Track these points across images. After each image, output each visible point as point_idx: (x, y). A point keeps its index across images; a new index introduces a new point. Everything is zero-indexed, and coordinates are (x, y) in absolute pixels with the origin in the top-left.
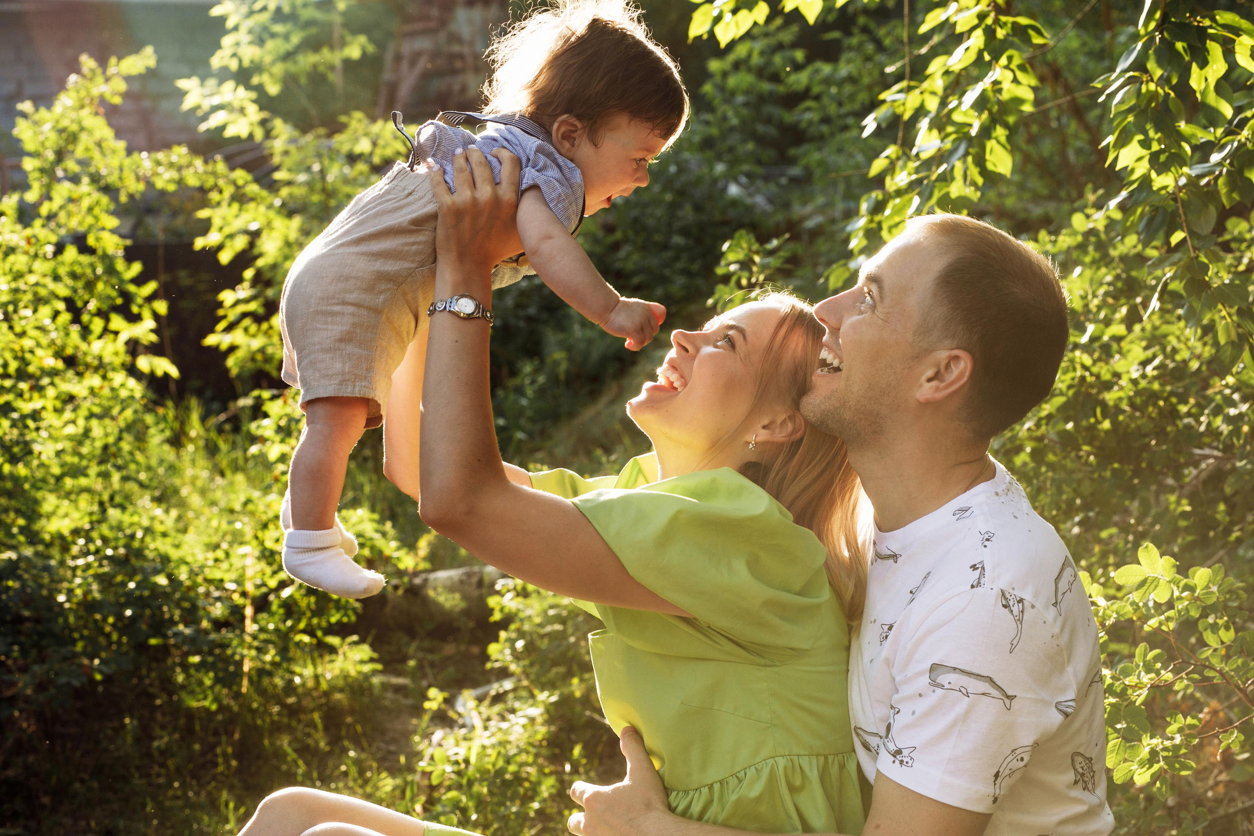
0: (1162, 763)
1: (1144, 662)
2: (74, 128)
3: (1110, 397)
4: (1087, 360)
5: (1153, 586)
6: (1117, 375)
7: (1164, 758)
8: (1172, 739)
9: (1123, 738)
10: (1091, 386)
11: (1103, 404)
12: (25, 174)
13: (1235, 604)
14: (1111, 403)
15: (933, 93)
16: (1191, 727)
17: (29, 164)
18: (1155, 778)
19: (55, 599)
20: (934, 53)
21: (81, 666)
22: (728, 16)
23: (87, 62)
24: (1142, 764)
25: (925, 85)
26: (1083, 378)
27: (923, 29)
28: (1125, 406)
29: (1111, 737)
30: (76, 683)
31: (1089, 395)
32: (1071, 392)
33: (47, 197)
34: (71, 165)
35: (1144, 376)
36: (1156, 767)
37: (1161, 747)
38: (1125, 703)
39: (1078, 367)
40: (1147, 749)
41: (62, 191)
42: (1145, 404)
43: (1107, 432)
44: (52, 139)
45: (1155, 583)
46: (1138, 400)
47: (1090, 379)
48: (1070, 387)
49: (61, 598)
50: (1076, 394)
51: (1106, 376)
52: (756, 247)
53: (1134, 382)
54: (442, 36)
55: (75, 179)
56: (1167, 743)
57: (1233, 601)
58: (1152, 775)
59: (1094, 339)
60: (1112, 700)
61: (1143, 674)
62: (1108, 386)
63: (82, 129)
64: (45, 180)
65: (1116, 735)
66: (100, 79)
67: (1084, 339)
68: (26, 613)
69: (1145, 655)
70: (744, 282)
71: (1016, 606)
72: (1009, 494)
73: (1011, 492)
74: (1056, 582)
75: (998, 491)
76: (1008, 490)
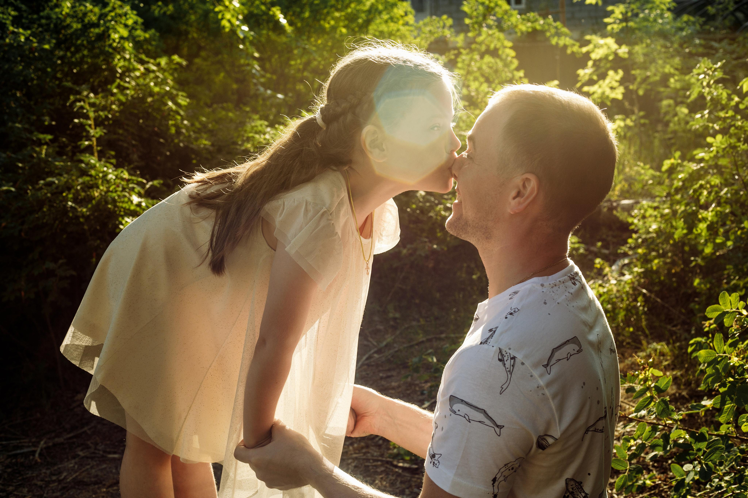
71: (509, 361)
72: (555, 287)
73: (557, 287)
74: (554, 351)
75: (545, 284)
76: (555, 285)
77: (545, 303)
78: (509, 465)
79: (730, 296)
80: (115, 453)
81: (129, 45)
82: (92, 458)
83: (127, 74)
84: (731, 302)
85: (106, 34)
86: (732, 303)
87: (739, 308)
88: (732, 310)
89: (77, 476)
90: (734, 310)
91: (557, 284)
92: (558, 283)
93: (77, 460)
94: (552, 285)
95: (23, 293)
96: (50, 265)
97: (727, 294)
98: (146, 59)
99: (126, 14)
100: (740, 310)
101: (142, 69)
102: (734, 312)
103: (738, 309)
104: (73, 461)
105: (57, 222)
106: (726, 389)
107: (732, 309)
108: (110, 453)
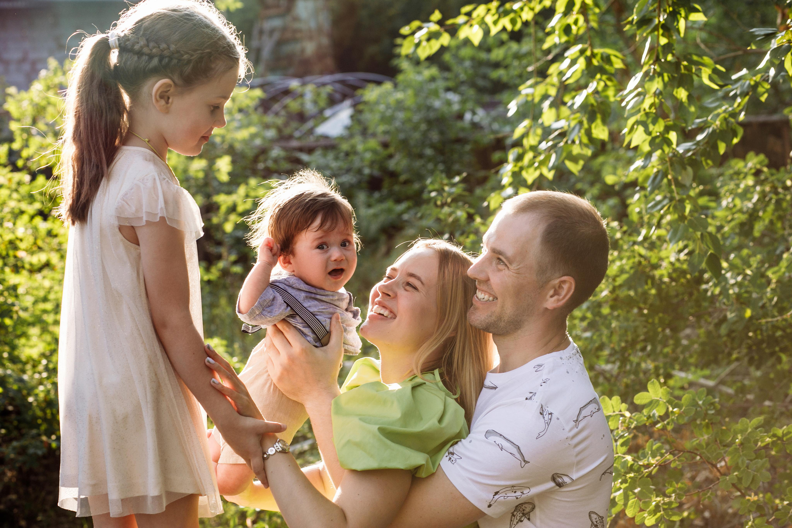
0: (662, 512)
1: (652, 451)
2: (43, 103)
3: (657, 273)
4: (643, 251)
5: (655, 405)
6: (661, 259)
7: (664, 509)
8: (670, 497)
9: (638, 498)
10: (645, 267)
11: (653, 278)
12: (12, 133)
13: (713, 412)
14: (657, 277)
15: (553, 85)
16: (680, 489)
17: (14, 126)
18: (659, 521)
19: (27, 400)
20: (554, 61)
21: (42, 442)
22: (424, 43)
23: (53, 63)
24: (650, 513)
25: (548, 80)
26: (640, 263)
27: (546, 46)
28: (666, 279)
29: (631, 497)
30: (40, 453)
31: (643, 272)
32: (632, 271)
33: (26, 145)
34: (41, 126)
35: (678, 260)
36: (659, 514)
37: (662, 502)
38: (640, 477)
39: (637, 255)
40: (654, 503)
41: (35, 142)
42: (679, 277)
43: (654, 295)
44: (29, 111)
45: (657, 403)
46: (674, 275)
47: (644, 262)
48: (631, 268)
49: (31, 399)
50: (636, 272)
51: (654, 260)
52: (445, 181)
53: (672, 264)
54: (288, 18)
55: (43, 135)
56: (667, 500)
57: (711, 410)
58: (656, 520)
59: (646, 238)
60: (632, 475)
61: (650, 458)
62: (656, 267)
63: (49, 103)
64: (25, 136)
65: (634, 496)
66: (60, 73)
67: (640, 238)
68: (10, 408)
69: (652, 447)
70: (439, 203)
72: (571, 359)
74: (581, 409)
75: (563, 357)
77: (568, 372)
78: (515, 488)
79: (610, 399)
84: (612, 406)
86: (614, 406)
87: (622, 410)
88: (615, 414)
90: (617, 412)
91: (571, 357)
92: (572, 355)
94: (568, 358)
97: (607, 398)
100: (623, 413)
102: (617, 415)
103: (620, 411)
106: (627, 485)
107: (614, 412)
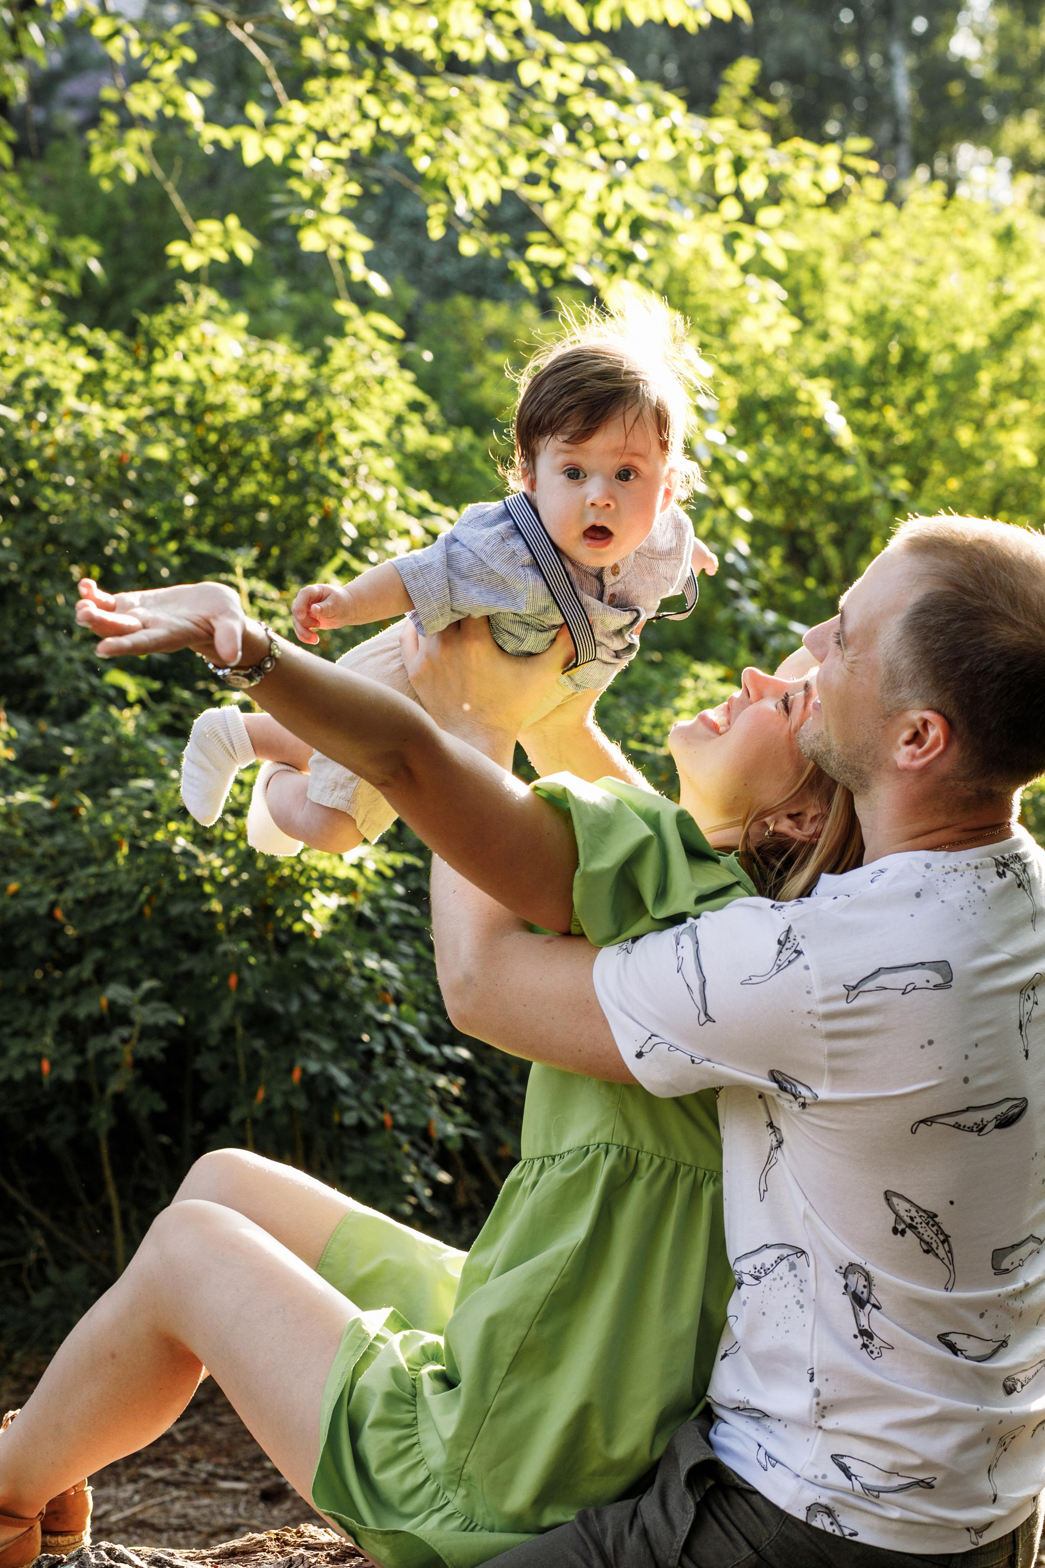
71: (790, 952)
72: (953, 874)
73: (959, 873)
74: (881, 971)
75: (935, 864)
76: (956, 870)
77: (918, 895)
80: (238, 1479)
81: (385, 466)
82: (177, 1485)
83: (374, 542)
85: (326, 431)
89: (134, 1514)
91: (959, 869)
92: (962, 867)
93: (141, 1484)
94: (947, 869)
95: (46, 1066)
96: (117, 992)
98: (434, 507)
99: (381, 381)
101: (418, 533)
104: (130, 1488)
105: (147, 890)
108: (224, 1478)
